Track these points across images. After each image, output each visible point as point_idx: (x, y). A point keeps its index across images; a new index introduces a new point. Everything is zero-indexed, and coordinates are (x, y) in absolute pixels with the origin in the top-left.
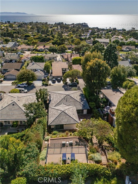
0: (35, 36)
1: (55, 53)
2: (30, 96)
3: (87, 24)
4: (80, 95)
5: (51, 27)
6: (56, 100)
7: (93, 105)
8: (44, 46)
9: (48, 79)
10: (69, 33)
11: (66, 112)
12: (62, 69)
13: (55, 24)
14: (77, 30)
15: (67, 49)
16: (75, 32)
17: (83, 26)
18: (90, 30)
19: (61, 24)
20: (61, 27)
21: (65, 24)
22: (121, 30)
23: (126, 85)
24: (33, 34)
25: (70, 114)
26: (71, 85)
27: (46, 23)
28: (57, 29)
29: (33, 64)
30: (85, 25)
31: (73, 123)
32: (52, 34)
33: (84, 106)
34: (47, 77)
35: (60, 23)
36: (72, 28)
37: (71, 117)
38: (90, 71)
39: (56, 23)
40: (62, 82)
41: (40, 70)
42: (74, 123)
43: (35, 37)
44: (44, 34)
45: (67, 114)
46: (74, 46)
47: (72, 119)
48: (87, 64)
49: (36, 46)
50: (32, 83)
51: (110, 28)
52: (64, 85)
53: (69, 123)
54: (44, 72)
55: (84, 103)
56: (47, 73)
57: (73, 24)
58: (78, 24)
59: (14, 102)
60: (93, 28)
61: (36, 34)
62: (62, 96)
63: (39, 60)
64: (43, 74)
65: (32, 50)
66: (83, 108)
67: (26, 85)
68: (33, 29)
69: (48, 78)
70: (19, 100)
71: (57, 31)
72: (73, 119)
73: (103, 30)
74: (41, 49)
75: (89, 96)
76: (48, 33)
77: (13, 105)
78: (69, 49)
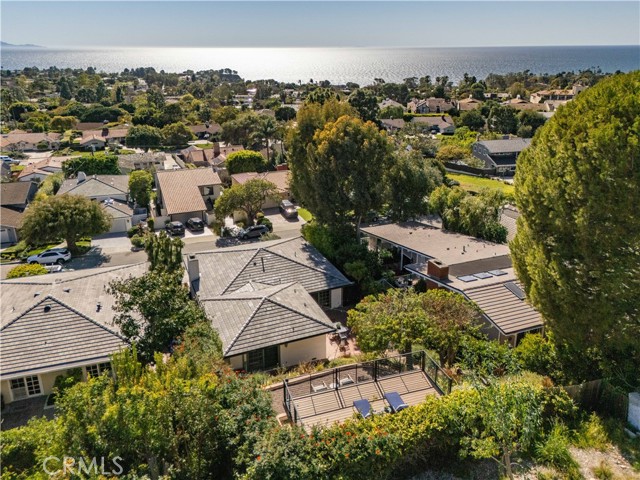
0: (55, 107)
1: (149, 151)
2: (110, 274)
3: (236, 72)
4: (304, 250)
5: (111, 82)
6: (221, 272)
7: (360, 268)
8: (105, 132)
9: (149, 226)
10: (182, 97)
11: (278, 299)
12: (201, 188)
13: (122, 74)
14: (208, 89)
15: (195, 137)
16: (202, 93)
17: (224, 78)
18: (251, 88)
19: (146, 73)
20: (150, 81)
21: (162, 72)
22: (343, 86)
23: (440, 199)
24: (47, 103)
25: (295, 305)
26: (245, 235)
27: (91, 70)
28: (135, 88)
29: (80, 182)
30: (230, 77)
31: (314, 333)
32: (119, 101)
33: (329, 278)
34: (144, 220)
35: (142, 69)
36: (188, 84)
37: (300, 314)
38: (329, 157)
39: (126, 70)
40: (208, 232)
41: (116, 200)
42: (319, 332)
43: (54, 111)
44: (88, 102)
45: (284, 307)
46: (215, 128)
47: (305, 319)
48: (315, 137)
49: (69, 132)
50: (90, 248)
51: (312, 81)
52: (218, 238)
53: (299, 337)
54: (131, 205)
55: (325, 269)
56: (142, 209)
57: (189, 72)
58: (206, 72)
59: (49, 298)
60: (258, 81)
61: (57, 104)
62: (242, 256)
63: (102, 169)
64: (131, 212)
65: (57, 148)
66: (328, 285)
67: (66, 253)
68: (42, 88)
69: (151, 224)
70: (68, 291)
71: (135, 92)
72: (312, 319)
73: (292, 86)
74: (95, 142)
75: (336, 247)
76: (104, 99)
77: (47, 309)
78: (201, 136)
